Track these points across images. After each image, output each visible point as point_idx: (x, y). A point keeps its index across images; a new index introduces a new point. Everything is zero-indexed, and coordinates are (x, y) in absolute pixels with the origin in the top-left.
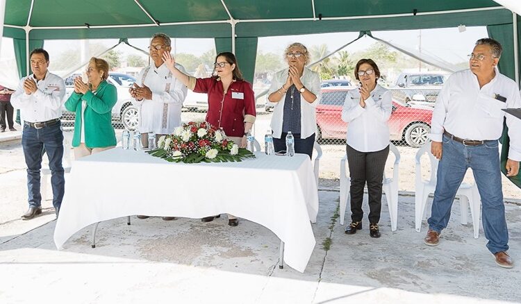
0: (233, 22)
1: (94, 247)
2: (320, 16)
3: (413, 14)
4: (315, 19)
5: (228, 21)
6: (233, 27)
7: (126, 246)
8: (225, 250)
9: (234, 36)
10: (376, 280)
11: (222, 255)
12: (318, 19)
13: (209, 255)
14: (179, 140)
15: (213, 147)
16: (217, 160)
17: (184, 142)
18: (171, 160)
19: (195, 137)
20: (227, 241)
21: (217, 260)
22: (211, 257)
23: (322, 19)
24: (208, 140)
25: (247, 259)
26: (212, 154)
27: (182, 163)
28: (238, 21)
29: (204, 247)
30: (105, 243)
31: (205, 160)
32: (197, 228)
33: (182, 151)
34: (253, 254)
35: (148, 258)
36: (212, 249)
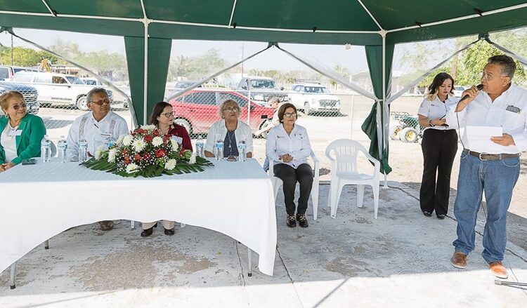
0: (146, 21)
1: (13, 287)
2: (235, 25)
3: (312, 31)
4: (229, 27)
5: (140, 20)
6: (146, 26)
7: (58, 279)
8: (181, 264)
9: (147, 36)
10: (336, 273)
11: (181, 270)
12: (233, 27)
13: (167, 274)
14: (130, 149)
15: (170, 157)
16: (177, 170)
17: (137, 152)
18: (124, 174)
19: (150, 147)
20: (176, 253)
21: (180, 277)
22: (171, 276)
23: (236, 27)
24: (165, 149)
25: (209, 272)
26: (171, 164)
27: (140, 177)
28: (152, 21)
29: (156, 264)
30: (26, 278)
31: (166, 172)
32: (133, 242)
33: (138, 164)
34: (212, 265)
35: (96, 289)
36: (166, 264)
